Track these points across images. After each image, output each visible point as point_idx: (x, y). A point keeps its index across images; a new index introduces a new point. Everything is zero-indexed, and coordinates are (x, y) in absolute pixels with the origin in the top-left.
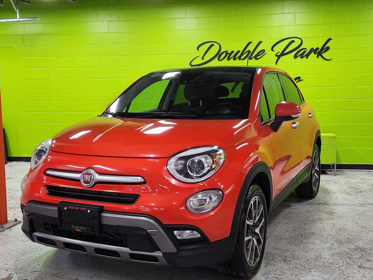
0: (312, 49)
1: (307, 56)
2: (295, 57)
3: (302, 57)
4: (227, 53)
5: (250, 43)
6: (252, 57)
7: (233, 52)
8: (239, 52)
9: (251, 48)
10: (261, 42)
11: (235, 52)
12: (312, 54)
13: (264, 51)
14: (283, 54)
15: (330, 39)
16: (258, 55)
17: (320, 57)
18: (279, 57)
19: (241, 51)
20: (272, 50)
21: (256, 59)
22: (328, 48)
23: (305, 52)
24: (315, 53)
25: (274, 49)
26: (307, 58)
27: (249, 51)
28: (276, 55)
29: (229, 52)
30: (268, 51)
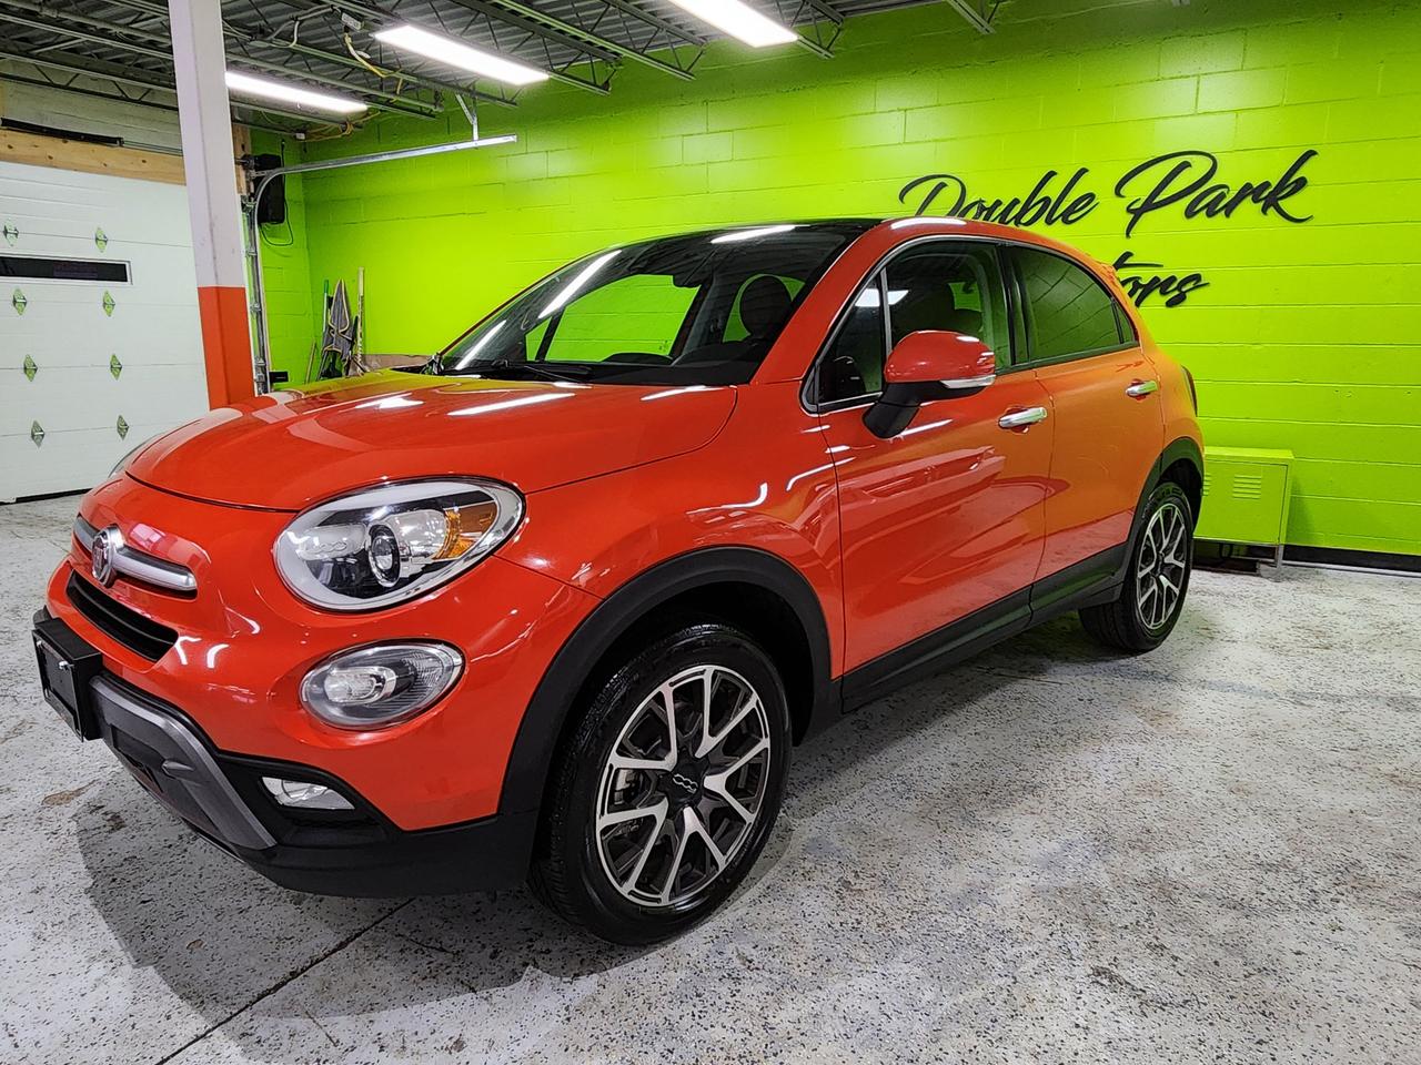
0: (1248, 186)
1: (1229, 209)
2: (1190, 213)
3: (1211, 214)
4: (982, 209)
5: (1051, 174)
6: (1054, 217)
7: (998, 203)
8: (1016, 202)
9: (1052, 190)
10: (1083, 171)
11: (1006, 203)
12: (1247, 202)
13: (1091, 196)
14: (1150, 204)
15: (1311, 153)
16: (1072, 209)
17: (1271, 211)
18: (1137, 214)
19: (1023, 202)
20: (1118, 192)
21: (1066, 222)
22: (1302, 183)
23: (1222, 196)
24: (1256, 200)
25: (1122, 192)
26: (1227, 215)
27: (1047, 200)
28: (1129, 210)
29: (988, 204)
30: (1105, 194)
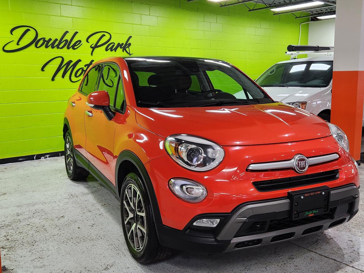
0: (119, 44)
1: (116, 50)
2: (107, 50)
3: (111, 50)
4: (44, 41)
5: (67, 32)
6: (70, 47)
7: (50, 39)
8: (56, 40)
9: (68, 37)
10: (77, 33)
11: (53, 39)
12: (119, 48)
13: (80, 41)
14: (96, 46)
15: (130, 37)
16: (75, 45)
17: (124, 51)
18: (93, 48)
19: (59, 39)
20: (87, 41)
21: (74, 49)
22: (130, 44)
23: (113, 46)
24: (121, 48)
25: (89, 41)
26: (115, 51)
27: (66, 41)
28: (91, 47)
29: (47, 39)
30: (84, 41)
